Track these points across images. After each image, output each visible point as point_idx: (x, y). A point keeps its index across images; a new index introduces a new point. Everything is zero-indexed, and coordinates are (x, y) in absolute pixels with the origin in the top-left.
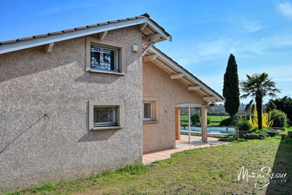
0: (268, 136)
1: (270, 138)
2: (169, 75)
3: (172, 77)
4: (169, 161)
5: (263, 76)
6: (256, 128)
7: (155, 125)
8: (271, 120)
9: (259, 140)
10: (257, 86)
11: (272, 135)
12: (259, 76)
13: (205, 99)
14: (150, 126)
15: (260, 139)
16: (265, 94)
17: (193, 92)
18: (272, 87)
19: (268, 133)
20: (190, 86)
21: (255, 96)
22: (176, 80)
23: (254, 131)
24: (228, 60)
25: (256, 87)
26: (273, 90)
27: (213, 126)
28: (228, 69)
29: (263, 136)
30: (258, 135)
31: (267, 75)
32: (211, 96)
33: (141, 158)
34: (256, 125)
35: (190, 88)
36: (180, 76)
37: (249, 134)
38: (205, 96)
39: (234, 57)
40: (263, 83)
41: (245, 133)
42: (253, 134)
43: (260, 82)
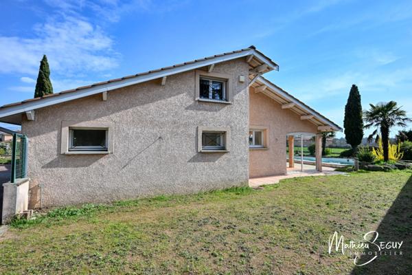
0: (395, 169)
1: (398, 170)
2: (281, 105)
3: (283, 107)
4: (276, 186)
5: (391, 105)
6: (381, 160)
7: (266, 152)
8: (401, 151)
9: (383, 172)
10: (383, 115)
11: (401, 168)
12: (385, 104)
13: (319, 128)
14: (260, 152)
15: (385, 171)
16: (392, 124)
17: (306, 122)
18: (401, 117)
19: (396, 165)
20: (302, 115)
21: (380, 126)
22: (287, 109)
23: (378, 162)
24: (350, 91)
25: (381, 117)
26: (403, 120)
27: (332, 157)
28: (349, 100)
29: (389, 169)
30: (382, 167)
31: (395, 104)
32: (326, 125)
33: (247, 181)
34: (381, 157)
35: (302, 118)
36: (291, 106)
37: (371, 166)
38: (319, 125)
39: (357, 87)
40: (390, 112)
41: (366, 164)
42: (377, 165)
43: (386, 111)
